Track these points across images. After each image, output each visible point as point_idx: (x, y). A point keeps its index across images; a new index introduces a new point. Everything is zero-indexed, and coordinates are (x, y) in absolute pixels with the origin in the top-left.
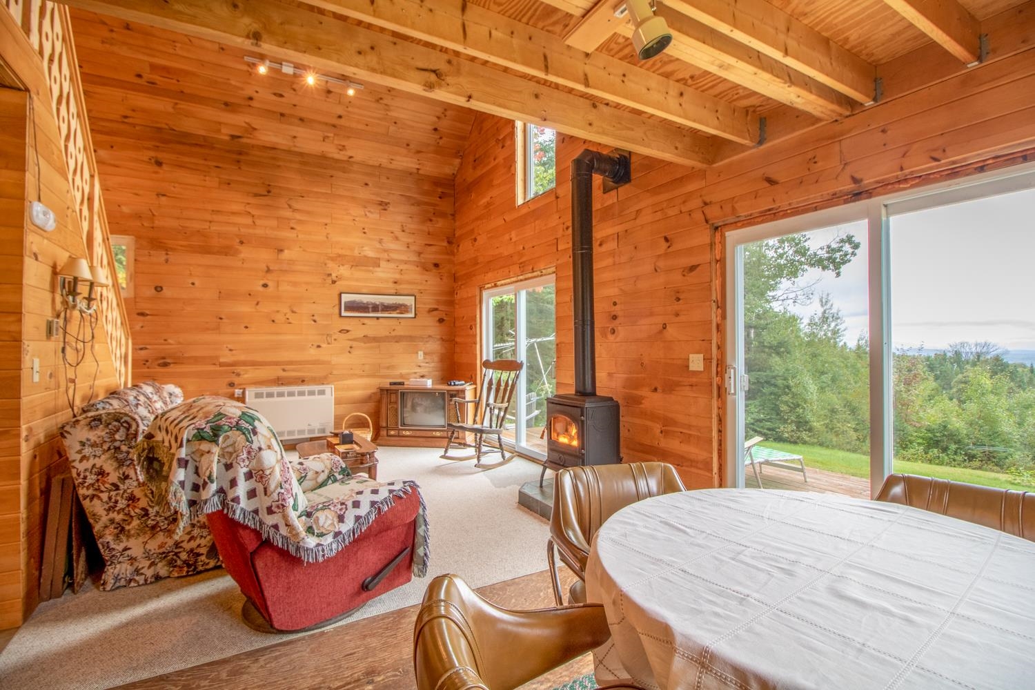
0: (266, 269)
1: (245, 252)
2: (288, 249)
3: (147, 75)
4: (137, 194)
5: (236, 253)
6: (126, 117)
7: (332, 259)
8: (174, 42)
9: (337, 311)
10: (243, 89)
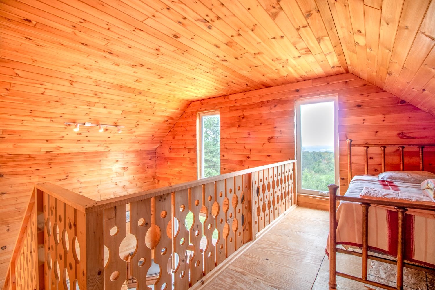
10: (59, 134)
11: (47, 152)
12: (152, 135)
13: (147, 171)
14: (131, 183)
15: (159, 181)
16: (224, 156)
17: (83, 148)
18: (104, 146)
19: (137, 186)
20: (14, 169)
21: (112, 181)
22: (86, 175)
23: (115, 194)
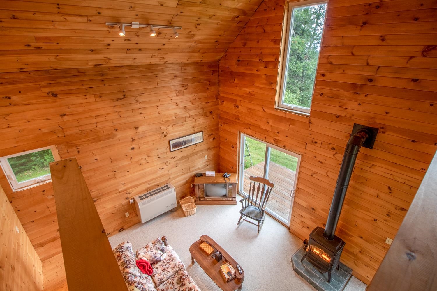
0: (132, 140)
1: (120, 135)
2: (141, 125)
3: (34, 44)
4: (48, 119)
5: (115, 135)
6: (21, 69)
7: (163, 124)
8: (53, 21)
9: (168, 149)
10: (103, 41)
11: (96, 65)
12: (216, 41)
13: (209, 89)
14: (193, 104)
15: (223, 102)
16: (323, 75)
17: (135, 60)
18: (159, 57)
19: (199, 107)
20: (66, 87)
21: (172, 101)
22: (143, 93)
23: (177, 115)
